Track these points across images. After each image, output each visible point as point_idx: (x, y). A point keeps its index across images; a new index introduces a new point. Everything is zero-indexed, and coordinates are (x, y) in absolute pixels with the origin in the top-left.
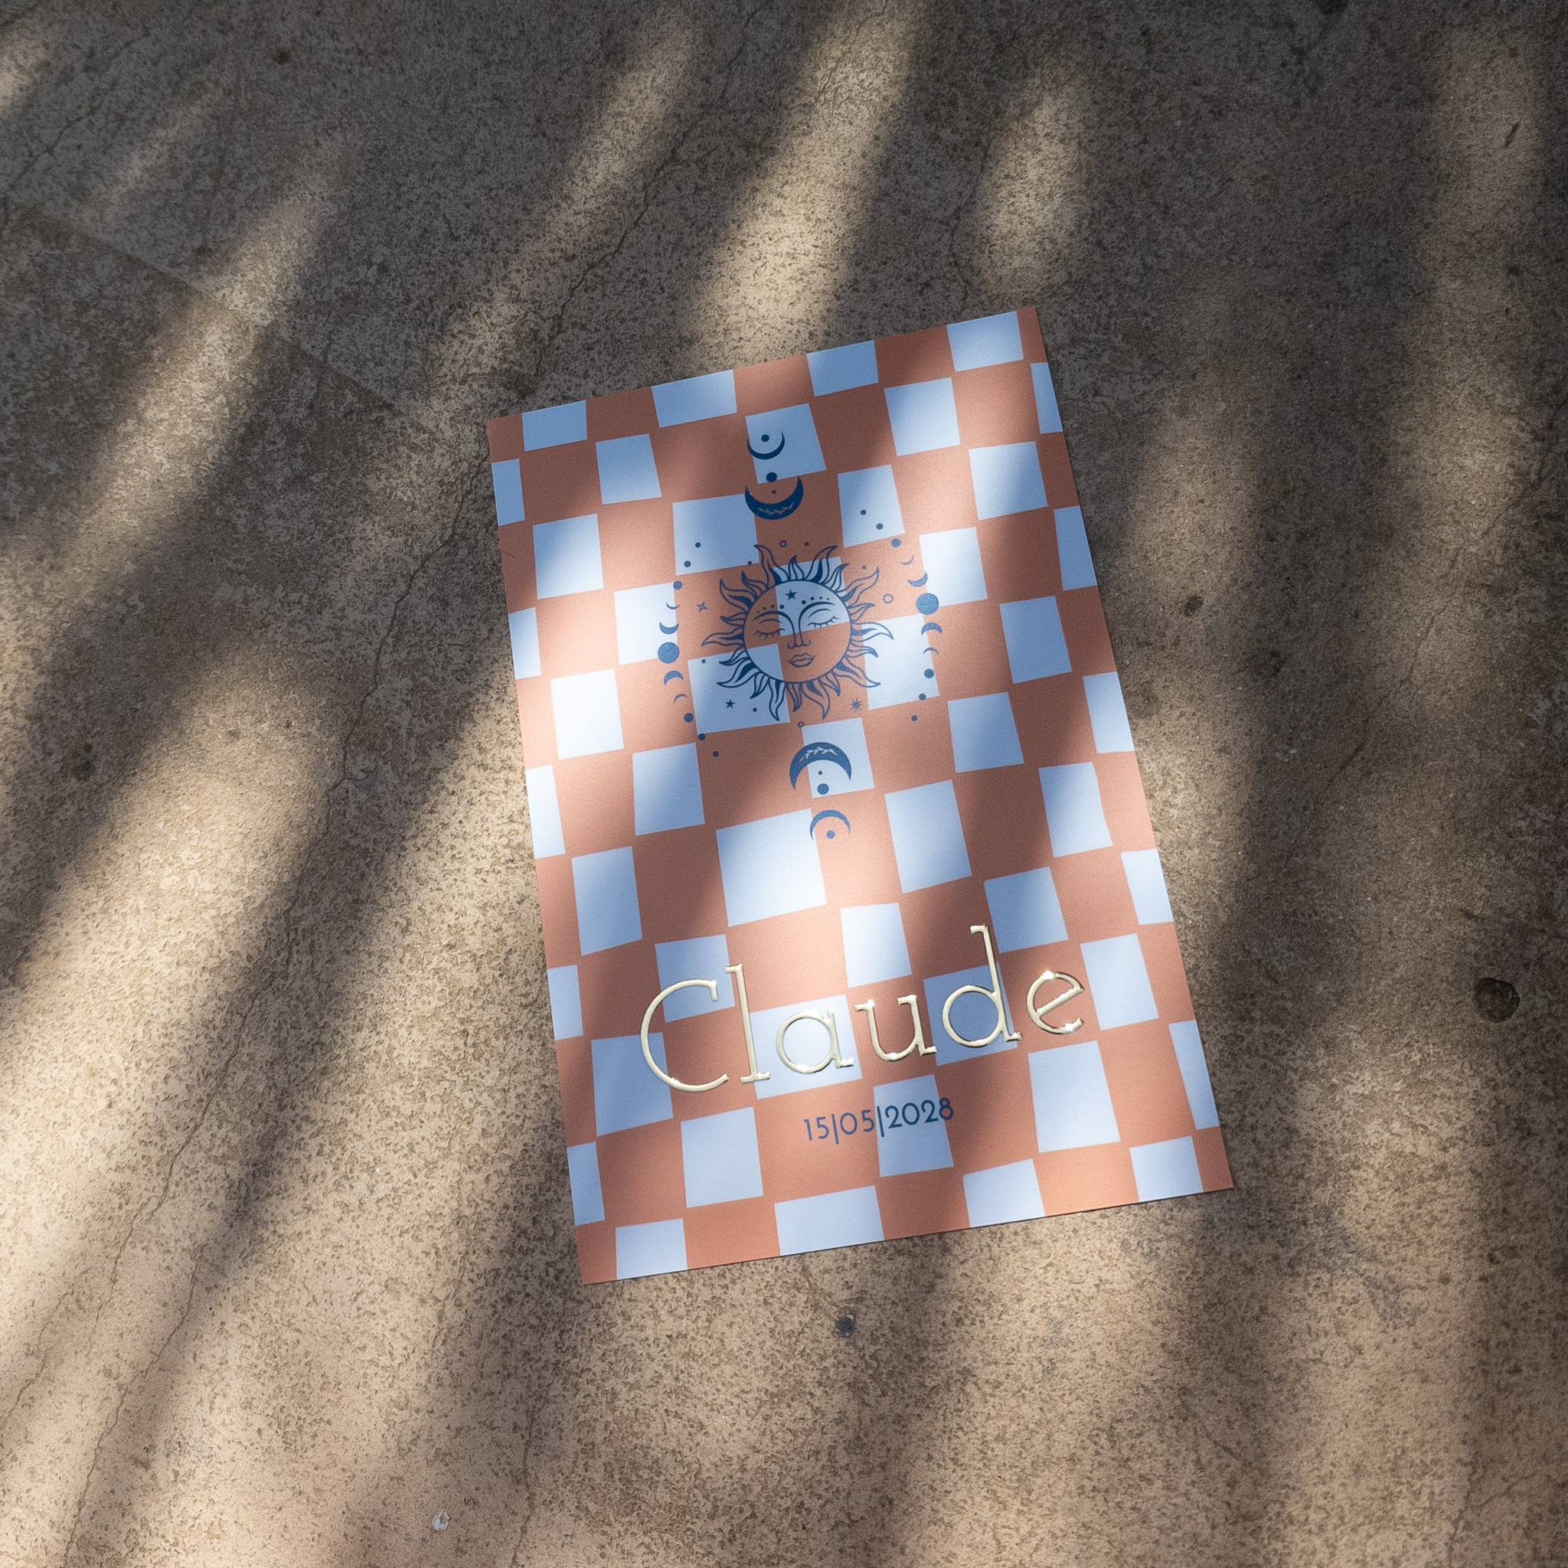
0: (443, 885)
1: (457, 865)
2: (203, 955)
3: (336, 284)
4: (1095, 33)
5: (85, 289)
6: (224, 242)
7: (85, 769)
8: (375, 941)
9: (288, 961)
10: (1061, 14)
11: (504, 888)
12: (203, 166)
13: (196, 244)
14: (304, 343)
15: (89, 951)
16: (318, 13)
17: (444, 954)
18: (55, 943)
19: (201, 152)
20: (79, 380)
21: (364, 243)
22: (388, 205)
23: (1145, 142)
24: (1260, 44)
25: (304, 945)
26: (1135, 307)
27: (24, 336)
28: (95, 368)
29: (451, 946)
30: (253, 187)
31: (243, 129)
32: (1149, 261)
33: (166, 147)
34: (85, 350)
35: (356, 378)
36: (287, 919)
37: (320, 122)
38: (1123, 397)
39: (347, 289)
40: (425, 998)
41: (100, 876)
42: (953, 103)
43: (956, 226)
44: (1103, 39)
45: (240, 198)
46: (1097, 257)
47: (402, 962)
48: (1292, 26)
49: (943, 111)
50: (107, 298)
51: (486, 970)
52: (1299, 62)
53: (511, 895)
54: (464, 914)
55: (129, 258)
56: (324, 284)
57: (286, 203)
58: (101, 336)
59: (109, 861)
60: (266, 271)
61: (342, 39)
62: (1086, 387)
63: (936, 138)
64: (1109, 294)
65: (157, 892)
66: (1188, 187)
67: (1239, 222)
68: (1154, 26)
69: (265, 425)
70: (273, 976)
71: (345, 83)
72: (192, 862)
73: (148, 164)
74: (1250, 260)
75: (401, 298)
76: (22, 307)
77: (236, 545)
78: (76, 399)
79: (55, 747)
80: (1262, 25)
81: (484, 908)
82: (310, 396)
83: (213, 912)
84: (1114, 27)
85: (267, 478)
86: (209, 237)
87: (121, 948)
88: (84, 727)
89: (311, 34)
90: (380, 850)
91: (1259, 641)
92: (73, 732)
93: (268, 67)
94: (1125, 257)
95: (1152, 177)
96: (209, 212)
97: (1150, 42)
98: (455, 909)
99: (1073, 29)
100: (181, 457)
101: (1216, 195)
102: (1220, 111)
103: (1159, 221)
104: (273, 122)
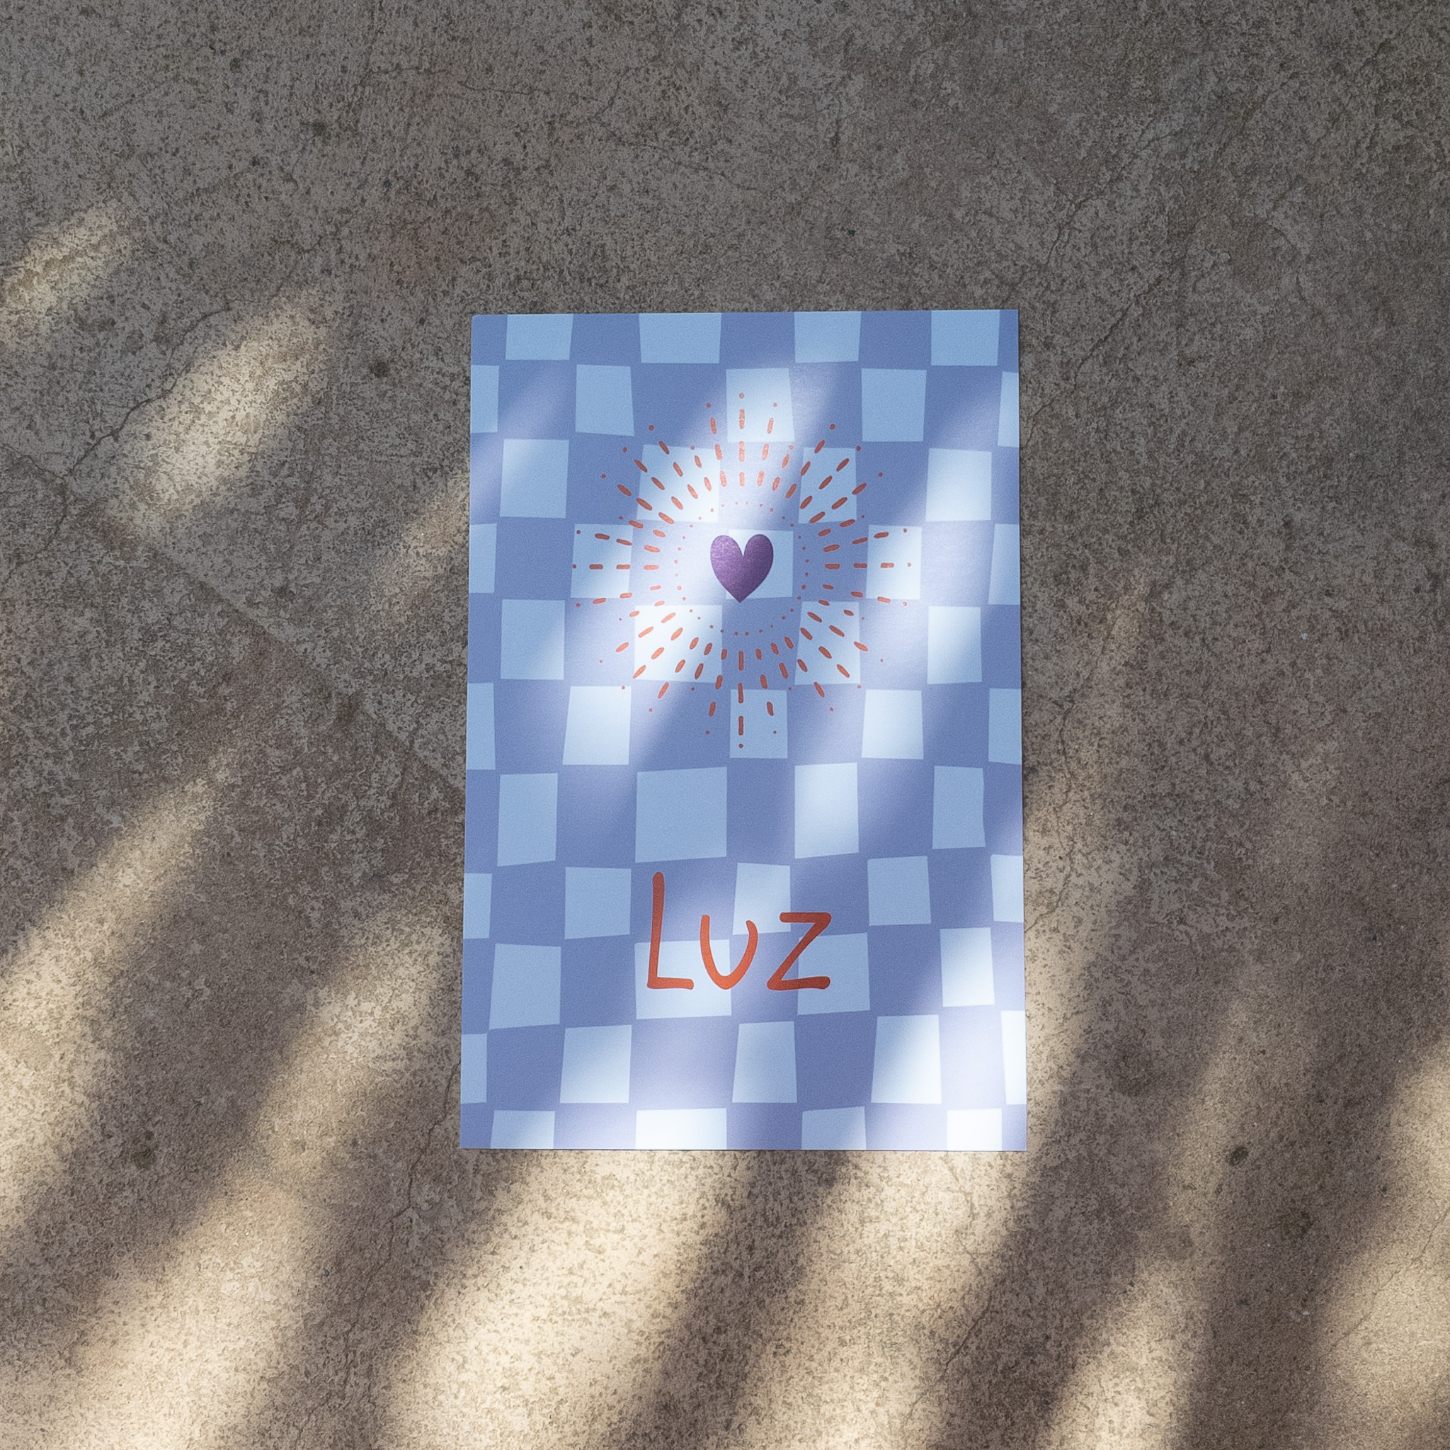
0: (501, 1327)
1: (515, 1310)
2: (262, 1365)
3: (427, 659)
4: (1237, 515)
5: (154, 616)
6: (306, 586)
7: (145, 1157)
8: (431, 1374)
9: (345, 1382)
10: (1208, 483)
11: (560, 1338)
12: (288, 490)
13: (278, 582)
14: (390, 722)
15: (146, 1343)
16: (422, 321)
17: (498, 1395)
18: (112, 1330)
19: (285, 471)
20: (145, 722)
21: (460, 617)
23: (1268, 651)
24: (1398, 561)
25: (362, 1368)
26: (1231, 835)
27: (85, 659)
28: (163, 712)
29: (504, 1389)
30: (342, 526)
31: (333, 450)
32: (1253, 786)
33: (246, 457)
34: (151, 688)
35: (444, 772)
36: (346, 1340)
37: (419, 460)
38: (1207, 930)
39: (440, 668)
40: (477, 1435)
41: (160, 1270)
42: (1084, 568)
43: (1069, 711)
44: (1245, 523)
45: (327, 536)
46: (1203, 772)
47: (456, 1397)
48: (1433, 547)
49: (1073, 575)
50: (174, 628)
51: (537, 1416)
52: (1433, 590)
53: (567, 1346)
54: (519, 1359)
55: (202, 586)
56: (414, 657)
57: (378, 553)
58: (169, 674)
59: (169, 1257)
60: (351, 631)
62: (1172, 913)
63: (1061, 605)
64: (1208, 816)
65: (216, 1295)
66: (1303, 711)
67: (1345, 760)
68: (1298, 517)
69: (343, 809)
70: (330, 1394)
71: (449, 417)
72: (253, 1271)
73: (226, 474)
74: (1349, 804)
76: (83, 623)
77: (309, 941)
78: (141, 744)
79: (114, 1130)
80: (1404, 540)
81: (539, 1355)
82: (393, 783)
83: (273, 1324)
84: (1258, 511)
85: (343, 870)
86: (291, 577)
87: (179, 1346)
88: (146, 1114)
89: (413, 346)
90: (441, 1285)
91: (1293, 1201)
92: (134, 1118)
93: (364, 378)
94: (1230, 778)
95: (1268, 693)
96: (291, 547)
97: (1291, 537)
98: (511, 1353)
99: (1217, 506)
100: (254, 833)
101: (1328, 725)
102: (1347, 631)
103: (1268, 744)
104: (366, 449)
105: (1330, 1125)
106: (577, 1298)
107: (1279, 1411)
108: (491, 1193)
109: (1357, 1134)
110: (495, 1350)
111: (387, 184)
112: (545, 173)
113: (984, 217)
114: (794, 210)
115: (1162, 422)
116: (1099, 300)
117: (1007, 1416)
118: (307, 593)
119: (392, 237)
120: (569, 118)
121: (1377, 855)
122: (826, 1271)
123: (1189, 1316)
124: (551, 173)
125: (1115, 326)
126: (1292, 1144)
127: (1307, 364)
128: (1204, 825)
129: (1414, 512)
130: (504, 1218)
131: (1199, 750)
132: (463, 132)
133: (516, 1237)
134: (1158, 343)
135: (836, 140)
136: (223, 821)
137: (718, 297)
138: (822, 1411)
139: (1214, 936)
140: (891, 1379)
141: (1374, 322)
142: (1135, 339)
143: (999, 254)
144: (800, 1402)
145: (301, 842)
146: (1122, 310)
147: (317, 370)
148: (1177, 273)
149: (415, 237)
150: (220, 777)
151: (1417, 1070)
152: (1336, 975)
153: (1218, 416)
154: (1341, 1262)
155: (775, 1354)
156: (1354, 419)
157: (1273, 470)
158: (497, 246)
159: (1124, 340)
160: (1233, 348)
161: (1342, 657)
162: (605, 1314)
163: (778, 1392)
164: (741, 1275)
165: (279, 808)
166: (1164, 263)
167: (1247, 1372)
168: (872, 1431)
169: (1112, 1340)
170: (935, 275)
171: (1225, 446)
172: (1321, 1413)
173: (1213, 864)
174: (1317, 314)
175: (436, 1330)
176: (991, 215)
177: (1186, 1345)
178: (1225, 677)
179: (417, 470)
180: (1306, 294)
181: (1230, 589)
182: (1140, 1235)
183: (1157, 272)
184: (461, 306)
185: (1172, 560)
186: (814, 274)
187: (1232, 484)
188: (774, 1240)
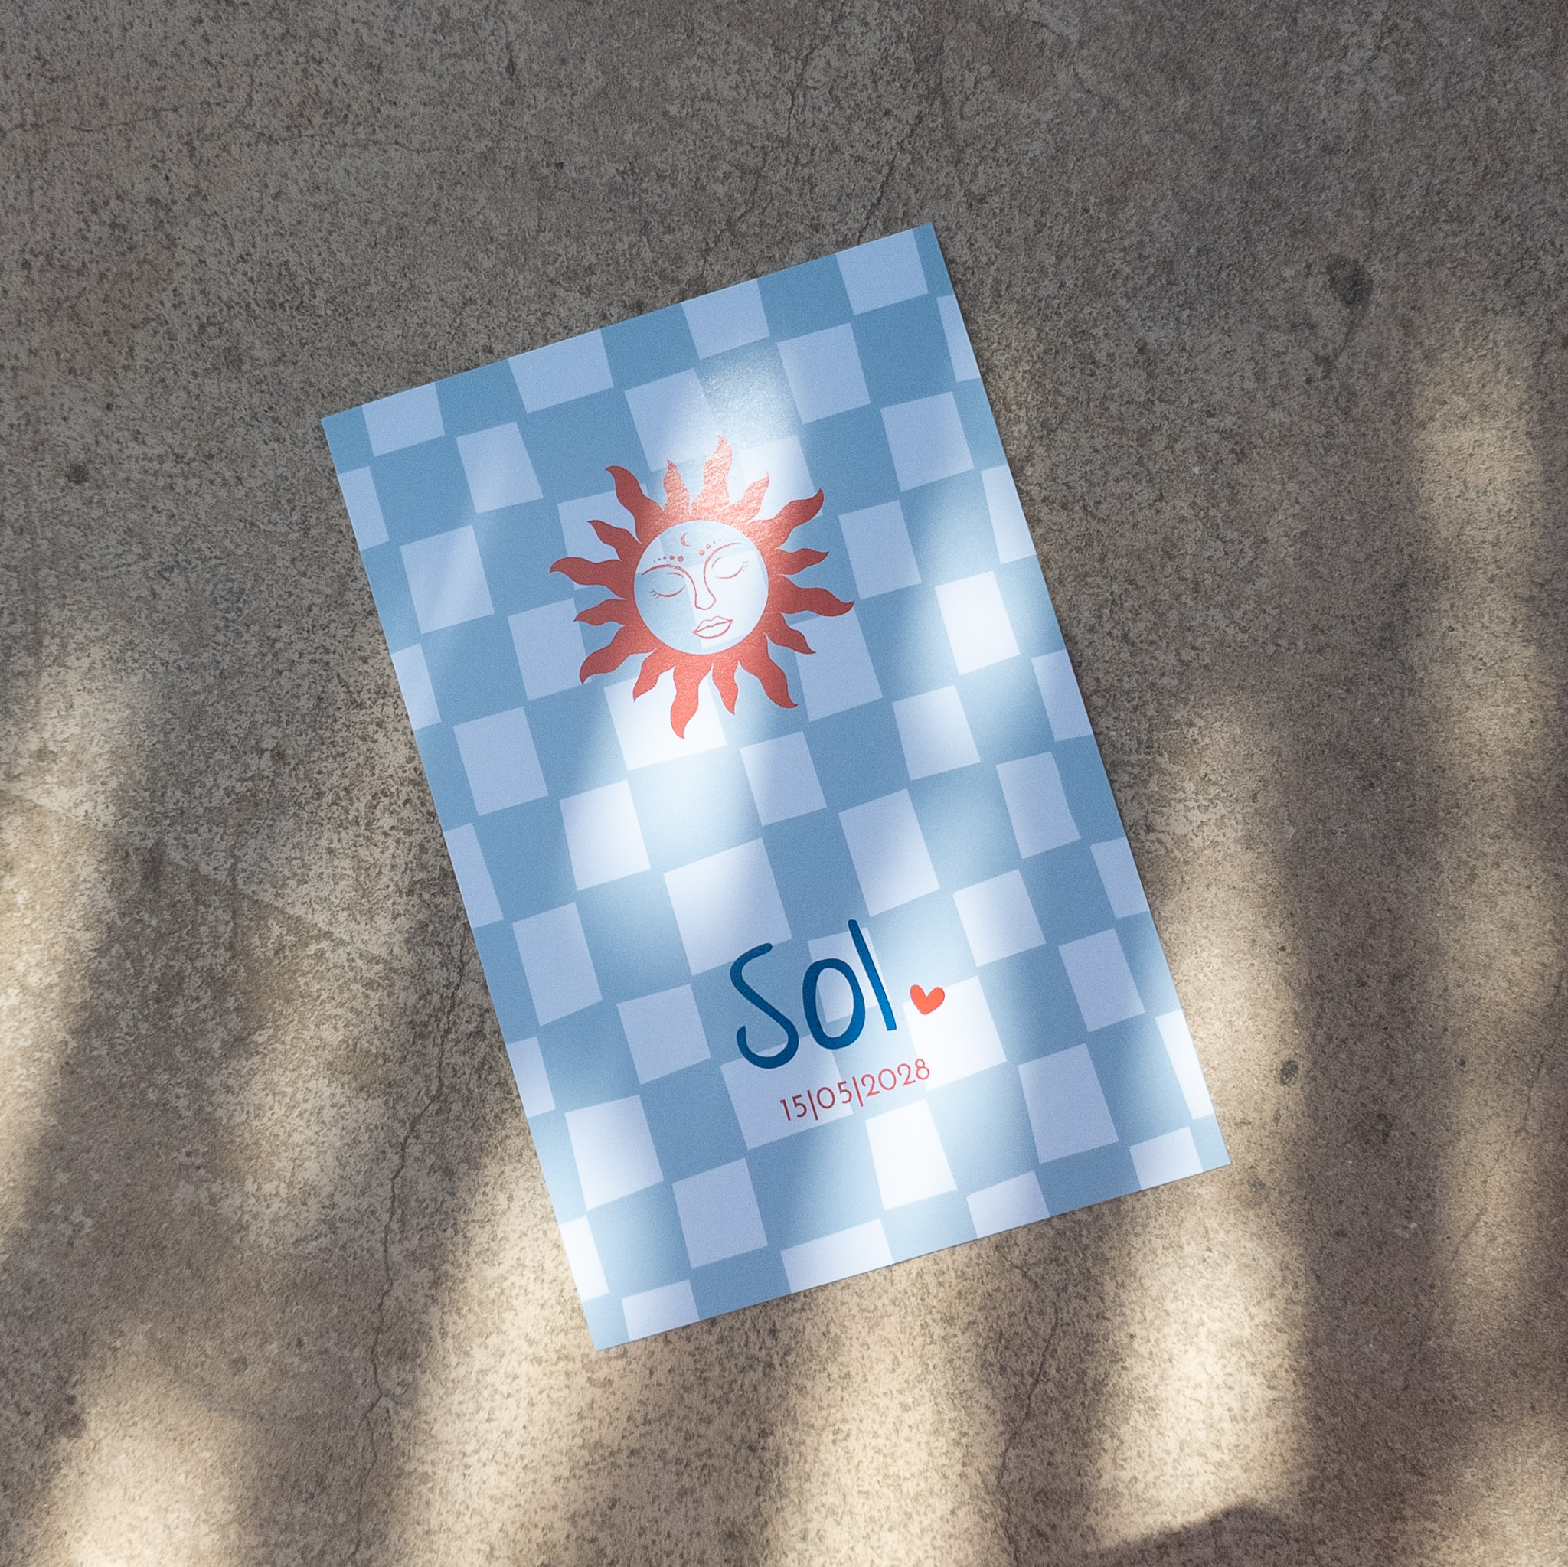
3: (224, 783)
4: (1083, 355)
6: (66, 740)
7: (74, 1426)
10: (1040, 330)
11: (590, 1493)
12: (14, 639)
13: (34, 746)
14: (203, 864)
16: (109, 407)
21: (246, 725)
22: (264, 669)
23: (1161, 498)
24: (1278, 355)
26: (1178, 716)
30: (86, 662)
31: (53, 581)
32: (1187, 655)
35: (279, 903)
37: (150, 563)
38: (1181, 831)
39: (240, 788)
44: (1093, 363)
45: (73, 678)
46: (1126, 656)
48: (1312, 327)
52: (1327, 375)
54: (551, 1529)
56: (209, 785)
61: (150, 441)
64: (1146, 703)
66: (1218, 554)
67: (1282, 595)
68: (1151, 338)
69: (180, 977)
71: (170, 505)
74: (1300, 643)
75: (310, 792)
77: (184, 1133)
79: (30, 1405)
80: (1277, 328)
81: (572, 1519)
82: (226, 931)
84: (1105, 345)
85: (199, 1045)
86: (46, 735)
88: (60, 1377)
89: (107, 438)
90: (441, 1472)
91: (1363, 1104)
92: (49, 1385)
93: (63, 490)
94: (1158, 654)
95: (1175, 545)
96: (38, 702)
97: (1150, 363)
98: (541, 1526)
99: (1057, 353)
100: (88, 1031)
101: (1251, 562)
102: (1242, 450)
103: (1191, 603)
104: (88, 568)
105: (1381, 1009)
106: (596, 1443)
107: (1414, 1343)
108: (467, 1354)
109: (1413, 1009)
110: (522, 1526)
111: (26, 265)
112: (198, 200)
113: (702, 104)
114: (487, 158)
115: (968, 276)
116: (859, 160)
117: (1112, 1436)
118: (70, 747)
119: (50, 323)
120: (207, 131)
121: (1348, 691)
122: (864, 1333)
123: (1284, 1267)
124: (205, 198)
125: (884, 184)
126: (1344, 1042)
127: (1112, 163)
128: (1145, 715)
129: (1280, 294)
130: (490, 1378)
131: (1115, 632)
132: (95, 182)
133: (509, 1395)
134: (939, 189)
135: (512, 67)
136: (50, 1030)
137: (431, 282)
138: (905, 1490)
139: (1191, 835)
140: (971, 1432)
141: (1174, 94)
142: (912, 191)
143: (731, 141)
144: (877, 1487)
145: (144, 1028)
146: (887, 163)
147: (8, 495)
148: (937, 104)
149: (74, 316)
150: (33, 980)
151: (1461, 918)
152: (1341, 839)
153: (1029, 250)
154: (1437, 1157)
155: (834, 1442)
156: (1184, 209)
157: (1110, 294)
158: (168, 298)
159: (899, 195)
160: (1024, 169)
161: (1245, 481)
162: (633, 1452)
163: (850, 1484)
164: (771, 1365)
165: (108, 996)
166: (920, 96)
167: (1366, 1310)
168: (967, 1495)
169: (1205, 1319)
170: (667, 185)
171: (1047, 282)
172: (1462, 1332)
173: (1166, 755)
174: (1108, 103)
175: (450, 1524)
176: (710, 100)
177: (1289, 1300)
178: (1122, 542)
179: (151, 574)
180: (1087, 85)
181: (1098, 443)
182: (1202, 1191)
183: (915, 110)
184: (147, 378)
185: (1025, 429)
186: (531, 224)
187: (1068, 323)
188: (797, 1315)
